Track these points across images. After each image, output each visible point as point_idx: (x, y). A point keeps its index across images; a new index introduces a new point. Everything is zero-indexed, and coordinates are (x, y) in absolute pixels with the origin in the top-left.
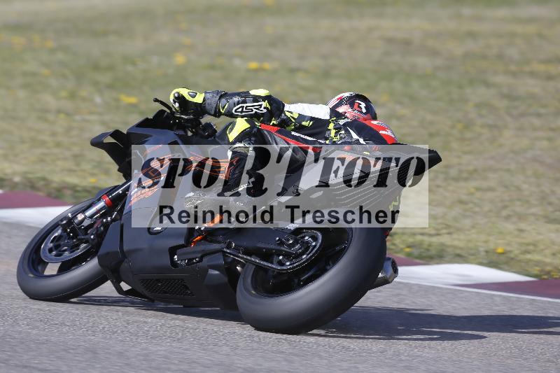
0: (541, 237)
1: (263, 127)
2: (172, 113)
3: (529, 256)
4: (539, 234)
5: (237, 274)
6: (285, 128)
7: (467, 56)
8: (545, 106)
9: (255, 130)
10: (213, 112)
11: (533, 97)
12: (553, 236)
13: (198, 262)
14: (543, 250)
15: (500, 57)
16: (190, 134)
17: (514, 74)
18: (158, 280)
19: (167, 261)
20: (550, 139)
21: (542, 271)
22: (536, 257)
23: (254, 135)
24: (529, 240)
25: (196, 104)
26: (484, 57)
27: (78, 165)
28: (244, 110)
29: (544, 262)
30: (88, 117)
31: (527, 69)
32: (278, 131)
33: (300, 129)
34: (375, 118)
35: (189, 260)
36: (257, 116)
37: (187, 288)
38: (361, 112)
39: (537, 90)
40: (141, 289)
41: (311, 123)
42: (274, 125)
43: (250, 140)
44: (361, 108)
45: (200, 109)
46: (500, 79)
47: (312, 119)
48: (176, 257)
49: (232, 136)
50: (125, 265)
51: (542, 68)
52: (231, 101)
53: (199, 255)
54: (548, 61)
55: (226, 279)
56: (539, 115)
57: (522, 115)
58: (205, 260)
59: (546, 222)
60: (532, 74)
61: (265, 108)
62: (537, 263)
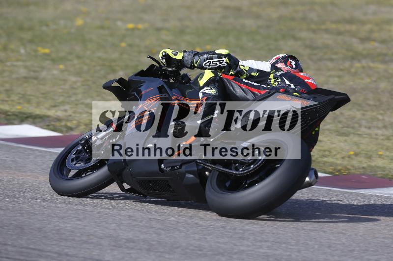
0: (334, 146)
1: (223, 76)
2: (161, 67)
3: (325, 159)
4: (332, 143)
5: (206, 178)
6: (239, 77)
7: (280, 18)
8: (336, 53)
9: (218, 78)
10: (189, 66)
11: (327, 47)
12: (342, 144)
13: (178, 169)
14: (335, 155)
15: (304, 19)
16: (172, 81)
17: (314, 31)
18: (150, 181)
19: (156, 168)
20: (339, 77)
21: (334, 170)
22: (330, 160)
23: (217, 81)
24: (326, 148)
25: (177, 60)
26: (293, 19)
27: (9, 97)
28: (211, 64)
29: (336, 163)
30: (15, 63)
31: (323, 27)
32: (233, 79)
33: (250, 77)
34: (301, 71)
35: (172, 167)
36: (220, 68)
37: (170, 186)
38: (292, 68)
39: (330, 42)
40: (138, 188)
41: (258, 73)
42: (232, 75)
43: (215, 85)
44: (292, 65)
45: (181, 64)
46: (304, 34)
47: (258, 71)
48: (162, 165)
49: (202, 82)
50: (126, 171)
51: (334, 26)
52: (202, 58)
53: (180, 164)
54: (338, 22)
55: (198, 181)
56: (331, 60)
57: (320, 60)
58: (183, 167)
59: (337, 135)
60: (327, 31)
61: (225, 62)
62: (332, 164)
